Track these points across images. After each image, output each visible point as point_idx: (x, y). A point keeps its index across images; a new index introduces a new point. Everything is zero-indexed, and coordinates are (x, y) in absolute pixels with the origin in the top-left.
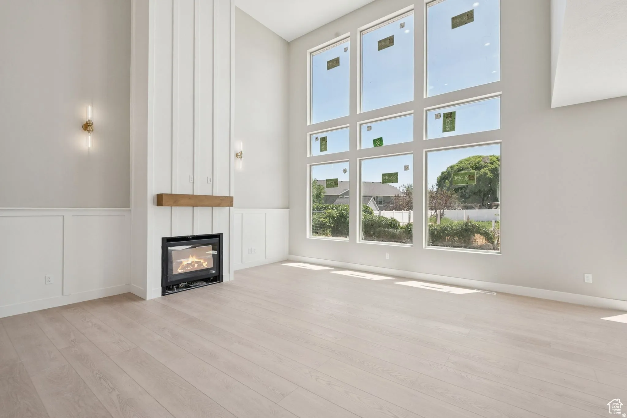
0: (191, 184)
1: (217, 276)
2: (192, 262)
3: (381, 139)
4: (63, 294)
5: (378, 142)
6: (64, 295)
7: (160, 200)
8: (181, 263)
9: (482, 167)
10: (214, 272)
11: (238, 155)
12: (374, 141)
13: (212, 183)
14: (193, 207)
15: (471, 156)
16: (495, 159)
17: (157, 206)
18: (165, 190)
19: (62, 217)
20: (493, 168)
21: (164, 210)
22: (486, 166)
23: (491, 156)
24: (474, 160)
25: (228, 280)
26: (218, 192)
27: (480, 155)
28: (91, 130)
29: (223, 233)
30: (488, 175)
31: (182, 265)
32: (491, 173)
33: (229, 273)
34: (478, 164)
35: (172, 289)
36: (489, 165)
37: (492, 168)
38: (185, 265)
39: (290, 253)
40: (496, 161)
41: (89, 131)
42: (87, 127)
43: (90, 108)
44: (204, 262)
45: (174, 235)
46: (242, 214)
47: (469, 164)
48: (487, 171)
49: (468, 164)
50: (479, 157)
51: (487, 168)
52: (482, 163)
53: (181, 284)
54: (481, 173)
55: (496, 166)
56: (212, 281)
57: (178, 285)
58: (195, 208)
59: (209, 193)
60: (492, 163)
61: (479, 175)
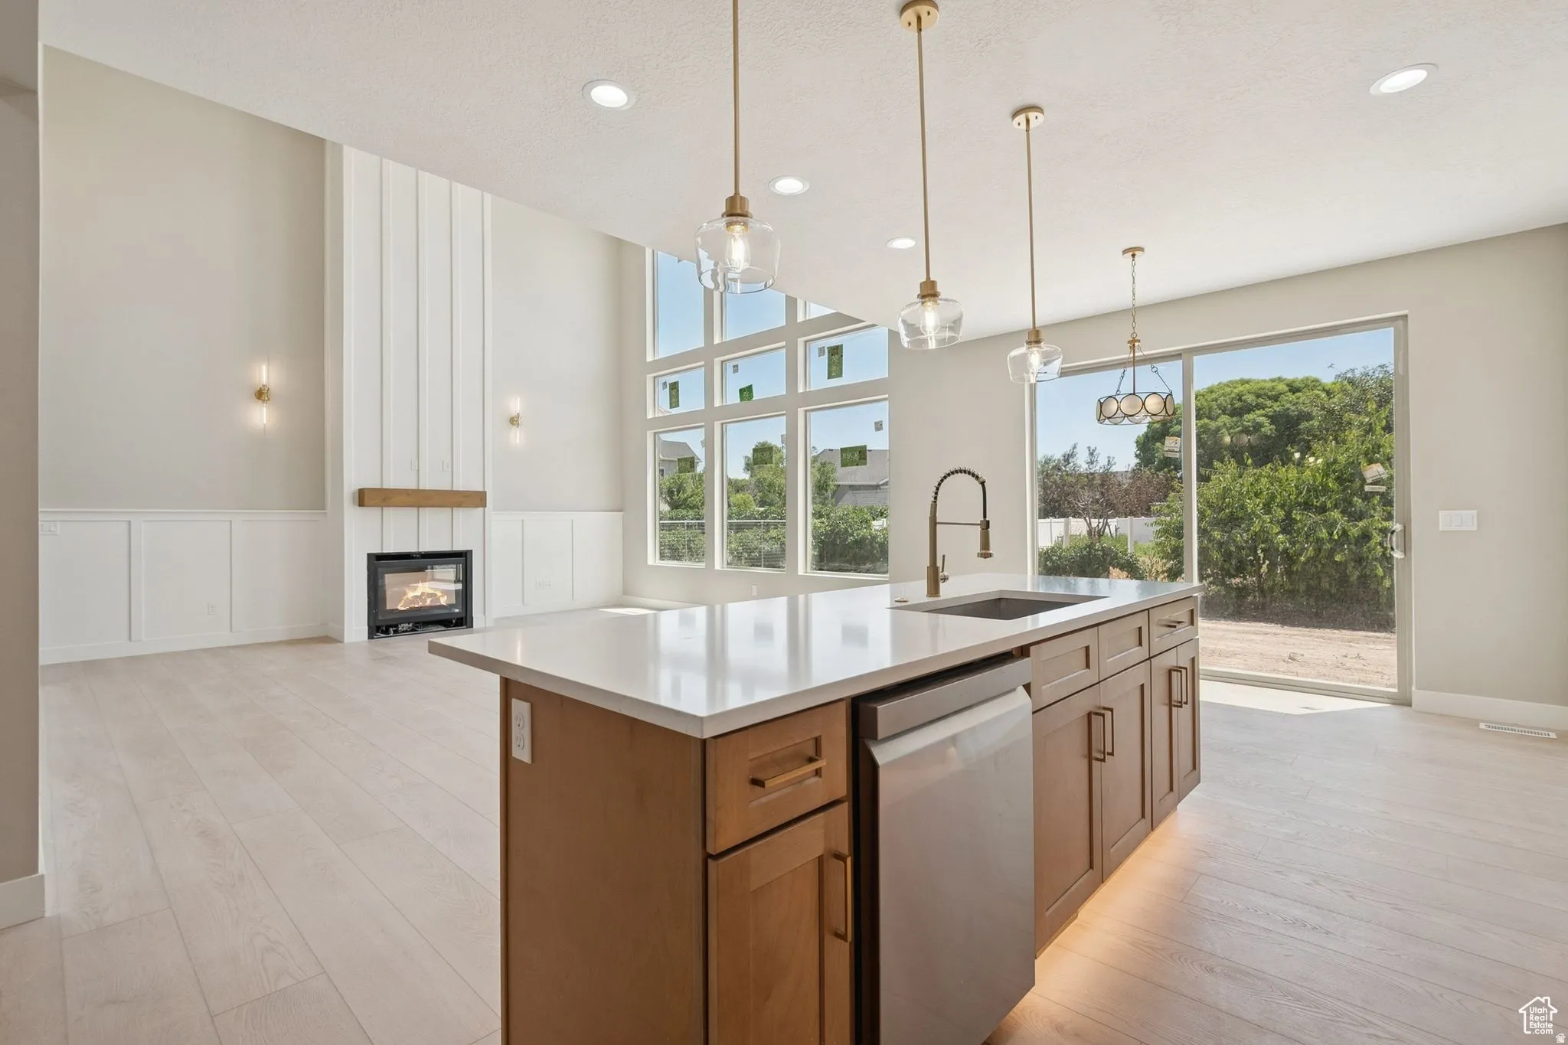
0: (416, 472)
1: (462, 618)
2: (423, 594)
3: (750, 388)
4: (231, 630)
5: (746, 393)
6: (233, 630)
7: (363, 498)
8: (405, 594)
9: (1249, 409)
10: (457, 611)
11: (514, 421)
12: (741, 391)
13: (450, 470)
14: (382, 507)
15: (1225, 380)
16: (1282, 387)
17: (360, 506)
18: (372, 483)
19: (229, 523)
20: (1278, 409)
21: (371, 514)
22: (1259, 406)
23: (1273, 381)
24: (1228, 390)
25: (483, 626)
26: (460, 485)
27: (1246, 377)
28: (267, 399)
29: (472, 551)
30: (1263, 430)
31: (405, 597)
32: (1272, 423)
33: (485, 614)
34: (1240, 400)
35: (386, 632)
36: (1269, 403)
37: (1275, 411)
38: (410, 598)
39: (625, 592)
40: (1287, 392)
41: (263, 401)
42: (261, 394)
43: (264, 368)
44: (442, 596)
45: (386, 551)
46: (523, 521)
47: (1216, 400)
48: (1262, 419)
49: (1213, 401)
50: (1244, 382)
51: (1261, 412)
52: (1250, 398)
53: (402, 625)
54: (1245, 423)
55: (1288, 406)
56: (456, 625)
57: (396, 626)
58: (421, 509)
59: (447, 487)
60: (1276, 398)
61: (1240, 428)
